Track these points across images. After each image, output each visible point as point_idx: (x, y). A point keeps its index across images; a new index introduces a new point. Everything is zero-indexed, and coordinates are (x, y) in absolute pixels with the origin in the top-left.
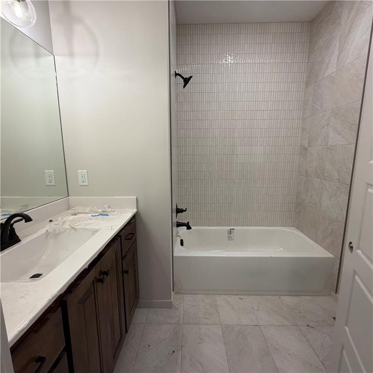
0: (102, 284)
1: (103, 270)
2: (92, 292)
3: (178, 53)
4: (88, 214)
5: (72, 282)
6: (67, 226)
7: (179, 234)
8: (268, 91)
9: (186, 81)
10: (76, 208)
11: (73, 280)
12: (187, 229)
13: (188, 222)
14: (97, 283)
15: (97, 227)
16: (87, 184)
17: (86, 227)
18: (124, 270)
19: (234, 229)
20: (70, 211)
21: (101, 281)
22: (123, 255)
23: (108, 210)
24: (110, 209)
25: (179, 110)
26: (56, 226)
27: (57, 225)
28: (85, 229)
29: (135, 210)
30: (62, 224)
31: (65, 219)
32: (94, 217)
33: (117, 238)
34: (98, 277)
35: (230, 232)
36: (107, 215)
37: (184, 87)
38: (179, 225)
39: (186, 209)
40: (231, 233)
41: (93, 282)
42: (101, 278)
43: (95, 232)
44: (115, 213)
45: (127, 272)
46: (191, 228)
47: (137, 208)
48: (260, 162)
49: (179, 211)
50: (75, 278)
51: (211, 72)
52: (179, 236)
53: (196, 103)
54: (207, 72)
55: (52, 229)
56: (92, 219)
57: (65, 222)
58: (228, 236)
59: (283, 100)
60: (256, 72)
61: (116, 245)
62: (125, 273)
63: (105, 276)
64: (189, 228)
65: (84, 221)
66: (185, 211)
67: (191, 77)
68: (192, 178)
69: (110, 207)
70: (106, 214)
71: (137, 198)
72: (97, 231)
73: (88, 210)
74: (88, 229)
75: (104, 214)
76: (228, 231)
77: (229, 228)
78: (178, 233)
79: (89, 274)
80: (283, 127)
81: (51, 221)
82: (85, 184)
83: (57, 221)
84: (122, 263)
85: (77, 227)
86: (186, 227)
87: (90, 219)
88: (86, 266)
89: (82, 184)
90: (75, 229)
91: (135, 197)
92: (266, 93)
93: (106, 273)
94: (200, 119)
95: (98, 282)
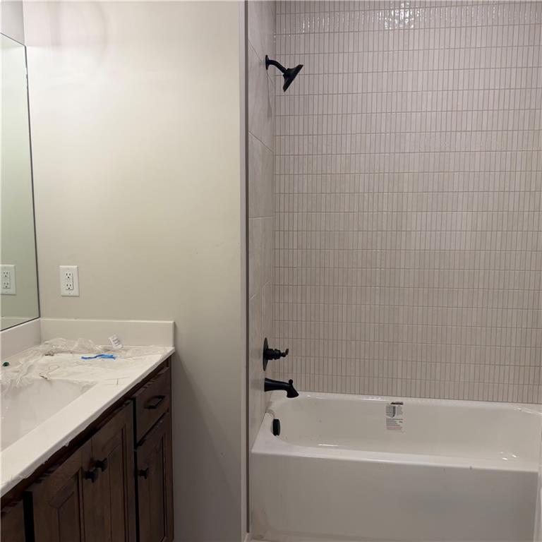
0: (93, 481)
1: (96, 459)
2: (73, 493)
3: (278, 12)
4: (76, 355)
5: (42, 465)
6: (34, 375)
7: (271, 408)
8: (481, 88)
9: (290, 75)
10: (51, 341)
11: (43, 462)
12: (288, 396)
13: (291, 382)
14: (84, 479)
15: (91, 380)
16: (78, 295)
17: (70, 379)
18: (139, 469)
19: (402, 404)
20: (41, 347)
21: (91, 476)
22: (139, 438)
23: (115, 348)
24: (120, 346)
25: (278, 133)
26: (16, 374)
27: (18, 372)
28: (68, 382)
29: (169, 349)
30: (25, 370)
31: (32, 362)
32: (86, 361)
33: (127, 402)
34: (86, 469)
35: (393, 409)
36: (112, 357)
37: (286, 87)
38: (271, 386)
39: (287, 351)
40: (394, 413)
41: (77, 474)
42: (91, 471)
43: (85, 388)
44: (128, 354)
45: (144, 474)
46: (297, 395)
47: (175, 345)
48: (463, 248)
49: (270, 355)
50: (46, 459)
51: (351, 50)
52: (271, 412)
53: (316, 117)
54: (341, 50)
55: (9, 381)
56: (82, 364)
57: (30, 368)
58: (388, 420)
59: (517, 107)
60: (452, 46)
61: (124, 415)
62: (141, 475)
63: (100, 469)
64: (292, 393)
65: (68, 366)
66: (284, 355)
67: (300, 67)
68: (304, 283)
69: (119, 342)
70: (110, 354)
71: (175, 324)
72: (88, 387)
73: (76, 345)
74: (72, 383)
75: (107, 355)
76: (388, 408)
77: (389, 400)
78: (268, 404)
79: (71, 459)
80: (518, 169)
81: (6, 364)
82: (72, 293)
83: (17, 364)
84: (135, 454)
85: (52, 378)
86: (285, 393)
87: (78, 364)
88: (66, 443)
89: (67, 293)
90: (50, 382)
91: (172, 322)
92: (476, 92)
93: (101, 465)
94: (324, 152)
95: (87, 478)
